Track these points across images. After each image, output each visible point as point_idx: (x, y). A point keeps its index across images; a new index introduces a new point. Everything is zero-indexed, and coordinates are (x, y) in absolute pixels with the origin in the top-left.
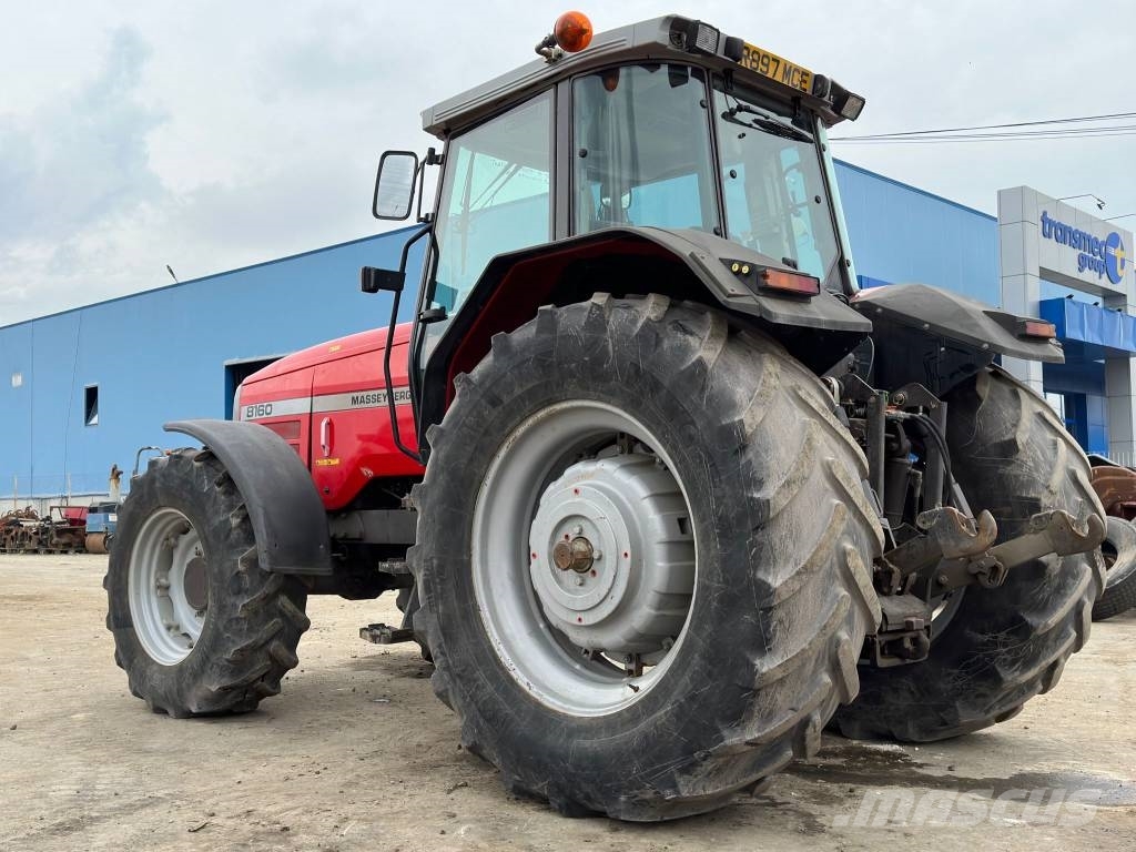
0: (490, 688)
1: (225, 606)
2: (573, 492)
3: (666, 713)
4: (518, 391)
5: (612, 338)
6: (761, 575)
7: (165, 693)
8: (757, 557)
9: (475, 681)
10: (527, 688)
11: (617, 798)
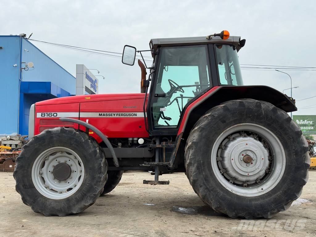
0: (222, 192)
1: (95, 178)
2: (246, 145)
3: (280, 193)
4: (231, 120)
5: (264, 110)
6: (306, 162)
7: (61, 208)
8: (305, 159)
9: (217, 191)
10: (231, 191)
11: (267, 213)
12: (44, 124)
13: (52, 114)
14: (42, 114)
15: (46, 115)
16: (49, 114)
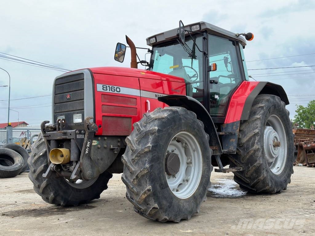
12: (106, 101)
13: (115, 88)
14: (103, 86)
15: (108, 88)
16: (111, 87)
